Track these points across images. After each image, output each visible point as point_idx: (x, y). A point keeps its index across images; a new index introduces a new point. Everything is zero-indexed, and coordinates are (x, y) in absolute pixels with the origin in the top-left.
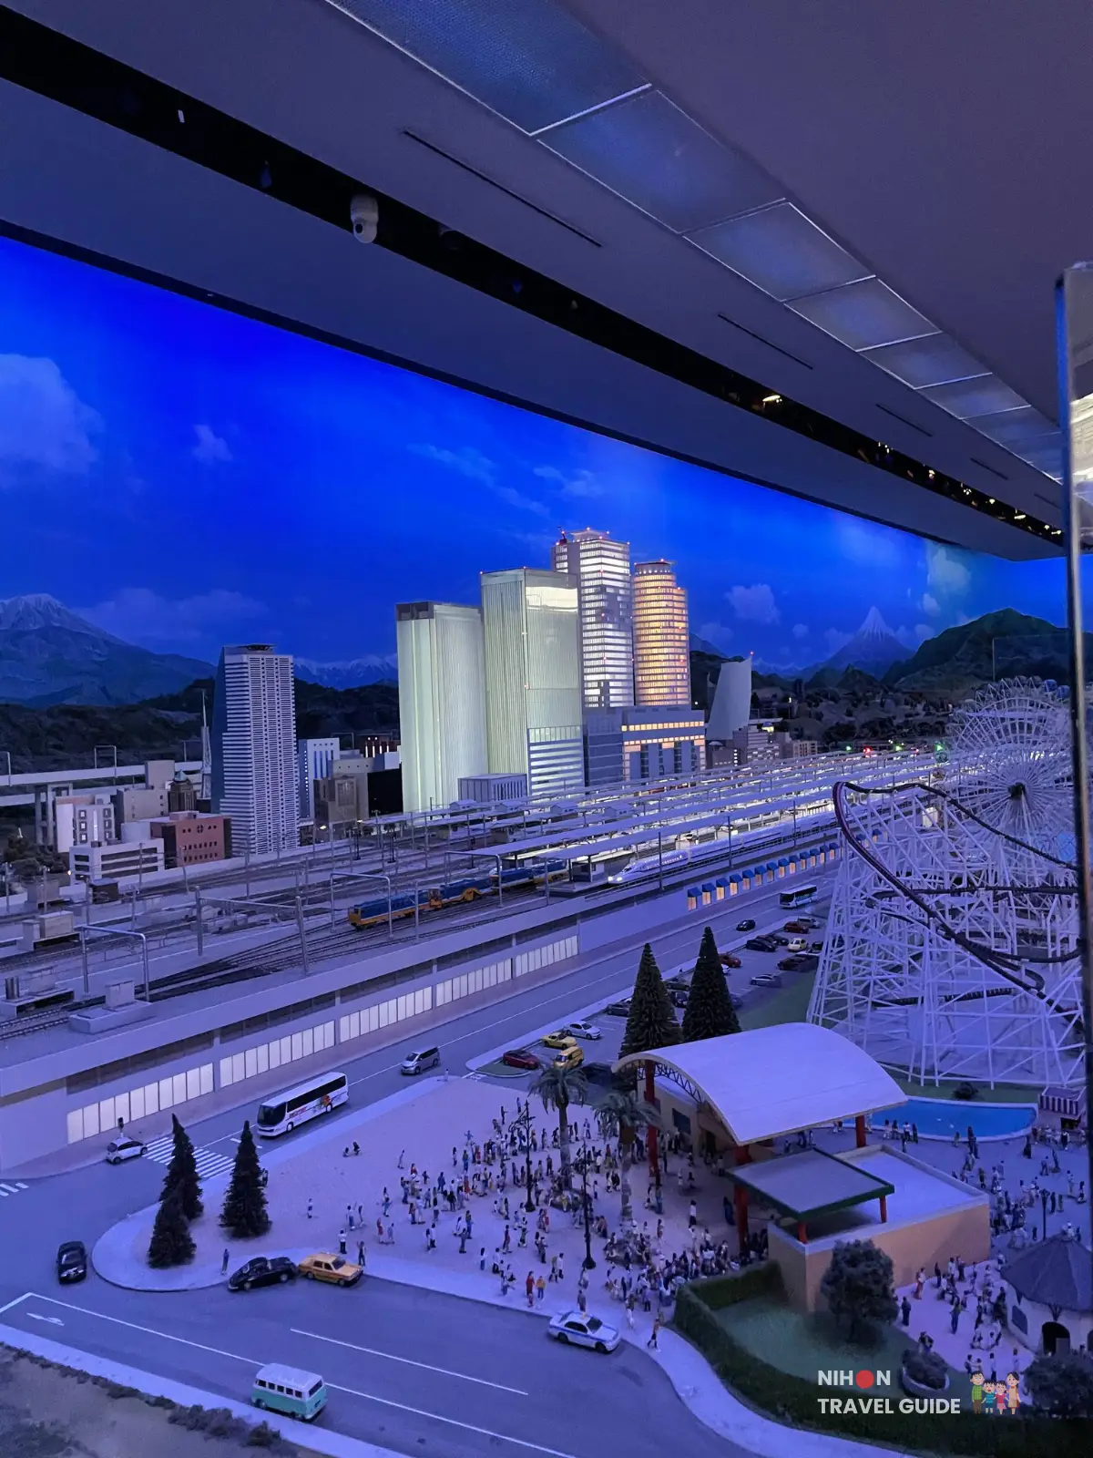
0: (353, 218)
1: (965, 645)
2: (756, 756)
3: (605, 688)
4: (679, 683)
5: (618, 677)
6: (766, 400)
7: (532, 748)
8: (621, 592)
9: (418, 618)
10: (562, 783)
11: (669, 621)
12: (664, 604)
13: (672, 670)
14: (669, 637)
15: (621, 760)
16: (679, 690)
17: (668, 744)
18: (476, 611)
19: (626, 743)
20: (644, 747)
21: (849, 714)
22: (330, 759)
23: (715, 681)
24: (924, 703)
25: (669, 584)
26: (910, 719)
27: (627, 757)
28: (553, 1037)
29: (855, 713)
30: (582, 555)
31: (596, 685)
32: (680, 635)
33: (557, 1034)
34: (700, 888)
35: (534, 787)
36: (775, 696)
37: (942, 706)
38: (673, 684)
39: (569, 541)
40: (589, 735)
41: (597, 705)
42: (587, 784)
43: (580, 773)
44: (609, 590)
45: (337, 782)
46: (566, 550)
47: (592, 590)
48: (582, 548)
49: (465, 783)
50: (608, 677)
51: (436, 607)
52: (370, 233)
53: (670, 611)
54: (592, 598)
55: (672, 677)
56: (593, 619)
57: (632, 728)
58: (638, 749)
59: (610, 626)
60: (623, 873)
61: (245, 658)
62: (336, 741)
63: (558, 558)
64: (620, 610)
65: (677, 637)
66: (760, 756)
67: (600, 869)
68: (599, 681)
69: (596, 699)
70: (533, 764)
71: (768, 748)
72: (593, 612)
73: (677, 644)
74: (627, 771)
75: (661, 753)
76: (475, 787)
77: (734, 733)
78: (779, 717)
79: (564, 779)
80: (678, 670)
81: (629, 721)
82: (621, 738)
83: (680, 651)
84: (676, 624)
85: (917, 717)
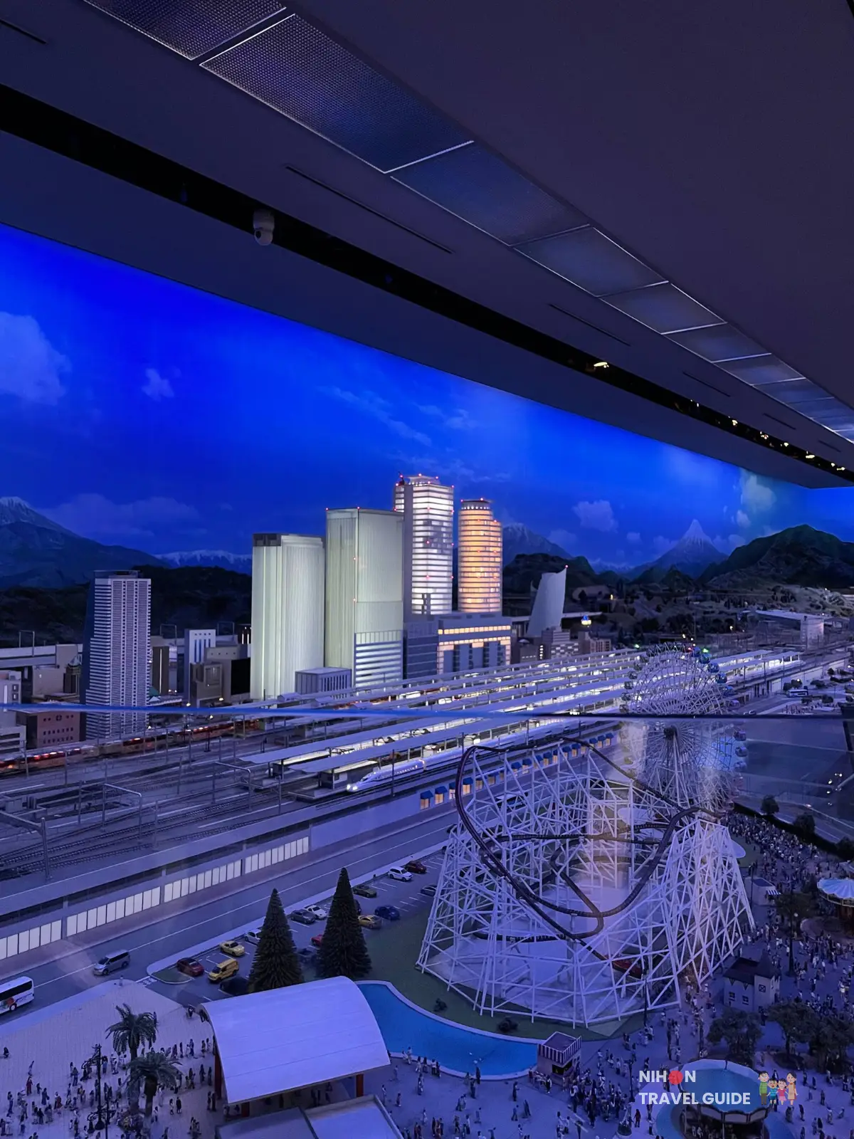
0: (255, 226)
1: (768, 553)
2: (559, 651)
3: (426, 599)
4: (491, 595)
5: (438, 591)
6: (596, 365)
7: (358, 649)
8: (445, 524)
9: (269, 545)
10: (382, 676)
11: (485, 547)
12: (482, 533)
13: (487, 585)
14: (486, 559)
15: (436, 657)
16: (491, 600)
17: (478, 644)
18: (319, 540)
19: (441, 644)
20: (456, 647)
21: (658, 609)
22: (207, 646)
23: (536, 586)
24: (726, 600)
25: (488, 518)
26: (707, 615)
27: (441, 654)
28: (227, 945)
29: (663, 609)
30: (415, 495)
31: (420, 596)
32: (494, 557)
33: (230, 943)
34: (433, 791)
35: (358, 679)
36: (600, 593)
37: (740, 603)
38: (487, 595)
39: (406, 483)
40: (409, 638)
41: (420, 612)
42: (405, 677)
43: (400, 668)
44: (434, 523)
45: (205, 667)
46: (403, 490)
47: (421, 523)
48: (415, 489)
49: (299, 675)
50: (430, 591)
51: (284, 538)
52: (268, 238)
53: (486, 538)
54: (421, 528)
55: (487, 590)
56: (421, 545)
57: (447, 632)
58: (452, 648)
59: (435, 551)
60: (361, 783)
61: (110, 581)
62: (213, 632)
63: (397, 496)
64: (443, 538)
65: (492, 559)
66: (562, 651)
67: (343, 778)
68: (423, 594)
69: (420, 608)
70: (358, 661)
71: (570, 645)
72: (421, 539)
73: (492, 564)
74: (441, 666)
75: (471, 652)
76: (307, 680)
77: (543, 632)
78: (600, 611)
79: (384, 673)
80: (491, 585)
81: (444, 626)
82: (437, 639)
83: (495, 570)
84: (491, 549)
85: (714, 615)
